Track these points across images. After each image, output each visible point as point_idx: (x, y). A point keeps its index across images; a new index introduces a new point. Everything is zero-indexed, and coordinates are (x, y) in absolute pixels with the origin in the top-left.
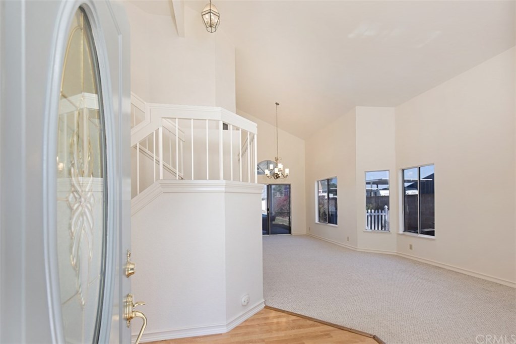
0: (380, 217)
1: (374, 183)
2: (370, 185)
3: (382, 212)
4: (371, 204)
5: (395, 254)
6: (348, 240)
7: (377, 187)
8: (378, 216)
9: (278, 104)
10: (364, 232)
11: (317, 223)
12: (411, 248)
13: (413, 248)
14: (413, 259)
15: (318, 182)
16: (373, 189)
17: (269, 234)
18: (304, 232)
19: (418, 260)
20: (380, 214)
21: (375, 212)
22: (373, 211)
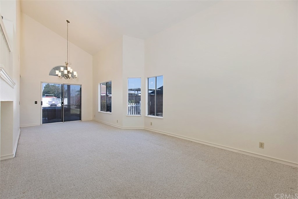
0: (137, 107)
1: (136, 90)
2: (134, 91)
3: (138, 104)
4: (133, 100)
5: (143, 129)
6: (117, 122)
7: (138, 92)
8: (136, 107)
9: (69, 22)
10: (127, 116)
11: (99, 112)
12: (151, 125)
13: (152, 124)
14: (152, 131)
15: (101, 84)
16: (136, 93)
17: (63, 121)
18: (91, 118)
19: (155, 131)
20: (137, 105)
21: (135, 105)
22: (134, 104)
